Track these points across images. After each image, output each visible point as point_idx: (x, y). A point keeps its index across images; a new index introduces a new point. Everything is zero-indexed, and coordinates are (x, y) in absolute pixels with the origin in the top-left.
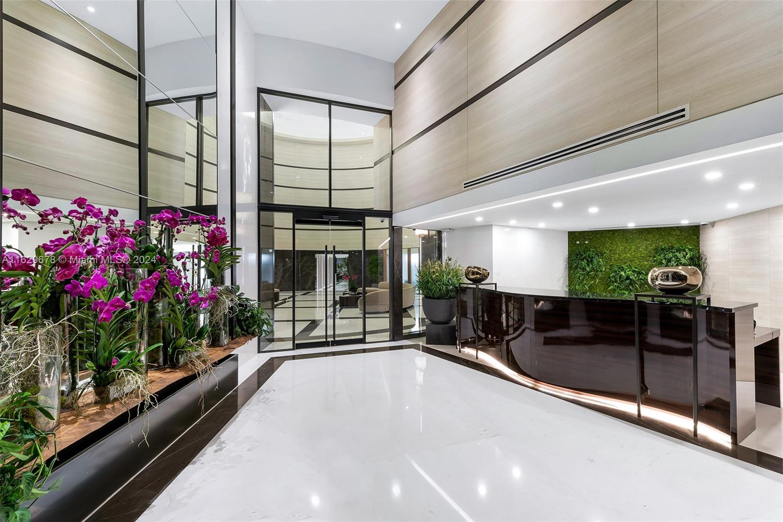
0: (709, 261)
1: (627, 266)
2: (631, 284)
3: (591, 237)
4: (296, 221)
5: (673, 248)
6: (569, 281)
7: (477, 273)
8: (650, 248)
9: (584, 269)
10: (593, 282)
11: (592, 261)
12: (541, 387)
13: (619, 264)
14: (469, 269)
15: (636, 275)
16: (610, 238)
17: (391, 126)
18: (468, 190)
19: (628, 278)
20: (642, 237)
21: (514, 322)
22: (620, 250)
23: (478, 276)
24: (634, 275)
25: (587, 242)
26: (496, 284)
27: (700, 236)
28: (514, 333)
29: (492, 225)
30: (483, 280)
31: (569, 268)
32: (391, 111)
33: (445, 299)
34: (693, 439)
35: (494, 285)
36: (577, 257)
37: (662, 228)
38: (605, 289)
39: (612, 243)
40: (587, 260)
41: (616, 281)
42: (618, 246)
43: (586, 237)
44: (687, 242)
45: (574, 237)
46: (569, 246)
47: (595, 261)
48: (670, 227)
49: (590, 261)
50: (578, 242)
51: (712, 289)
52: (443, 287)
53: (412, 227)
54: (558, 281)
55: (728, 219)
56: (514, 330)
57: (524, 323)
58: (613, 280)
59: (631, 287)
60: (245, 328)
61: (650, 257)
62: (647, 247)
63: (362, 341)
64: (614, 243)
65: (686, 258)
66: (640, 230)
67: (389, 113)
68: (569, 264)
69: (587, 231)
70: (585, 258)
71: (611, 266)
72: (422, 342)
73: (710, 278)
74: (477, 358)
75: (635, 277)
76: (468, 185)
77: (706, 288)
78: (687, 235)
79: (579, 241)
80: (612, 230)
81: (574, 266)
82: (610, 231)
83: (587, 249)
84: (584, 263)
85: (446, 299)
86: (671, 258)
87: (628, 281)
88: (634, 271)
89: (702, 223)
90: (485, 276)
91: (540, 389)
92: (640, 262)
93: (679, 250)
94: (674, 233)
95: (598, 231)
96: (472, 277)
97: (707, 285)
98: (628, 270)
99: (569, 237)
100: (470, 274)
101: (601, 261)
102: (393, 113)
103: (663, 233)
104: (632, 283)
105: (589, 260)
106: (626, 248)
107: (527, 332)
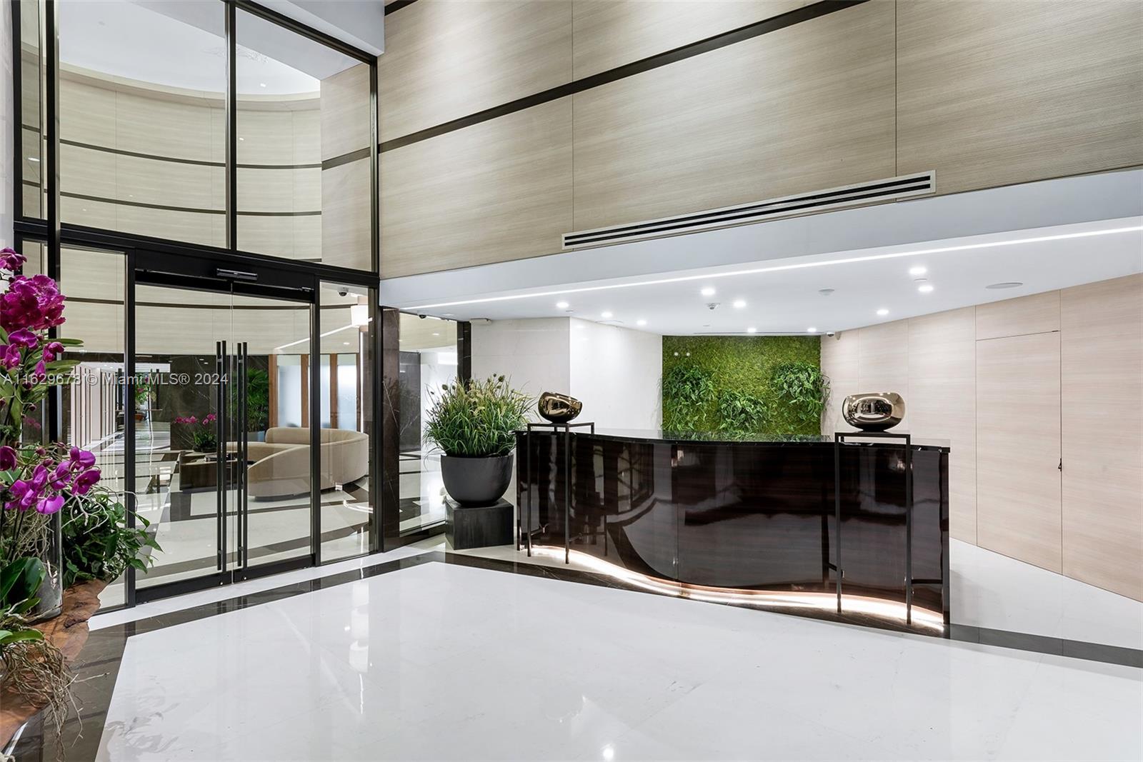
0: (832, 386)
1: (739, 393)
2: (746, 420)
3: (694, 346)
4: (136, 276)
5: (792, 366)
6: (663, 417)
7: (563, 405)
8: (767, 366)
9: (687, 398)
10: (697, 418)
11: (698, 384)
12: (693, 593)
13: (730, 390)
14: (547, 398)
15: (753, 406)
16: (718, 348)
17: (374, 89)
18: (573, 250)
19: (743, 411)
20: (757, 349)
21: (633, 491)
22: (732, 367)
23: (565, 410)
24: (751, 406)
25: (688, 354)
26: (592, 425)
27: (821, 351)
28: (631, 510)
29: (569, 317)
30: (570, 417)
31: (663, 396)
32: (376, 58)
33: (493, 456)
34: (908, 628)
35: (590, 426)
36: (676, 378)
37: (779, 337)
38: (712, 429)
39: (720, 358)
40: (691, 382)
41: (728, 416)
42: (728, 361)
43: (688, 346)
44: (807, 358)
45: (670, 344)
46: (664, 360)
47: (702, 384)
48: (789, 337)
49: (696, 384)
50: (676, 354)
51: (836, 425)
52: (494, 434)
53: (418, 311)
54: (652, 418)
55: (859, 329)
56: (631, 504)
57: (653, 492)
58: (725, 413)
59: (747, 424)
60: (85, 560)
61: (767, 379)
62: (762, 364)
63: (313, 560)
64: (724, 357)
65: (811, 382)
66: (756, 339)
67: (372, 61)
68: (663, 389)
69: (688, 337)
70: (688, 379)
71: (719, 392)
72: (442, 546)
73: (833, 410)
74: (567, 562)
75: (753, 409)
76: (572, 241)
77: (829, 423)
78: (807, 348)
79: (677, 352)
80: (722, 337)
81: (674, 392)
82: (718, 338)
83: (689, 366)
84: (688, 387)
85: (495, 456)
86: (793, 381)
87: (743, 415)
88: (750, 400)
89: (828, 333)
90: (575, 410)
91: (691, 596)
92: (755, 387)
93: (800, 370)
94: (794, 345)
95: (704, 336)
96: (553, 412)
97: (831, 419)
98: (742, 398)
99: (663, 344)
100: (550, 407)
101: (709, 385)
102: (379, 63)
103: (781, 345)
104: (749, 417)
105: (694, 382)
106: (738, 364)
107: (658, 506)
